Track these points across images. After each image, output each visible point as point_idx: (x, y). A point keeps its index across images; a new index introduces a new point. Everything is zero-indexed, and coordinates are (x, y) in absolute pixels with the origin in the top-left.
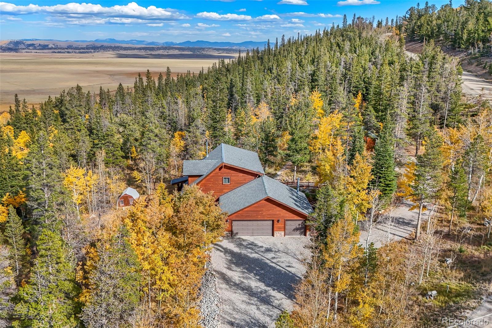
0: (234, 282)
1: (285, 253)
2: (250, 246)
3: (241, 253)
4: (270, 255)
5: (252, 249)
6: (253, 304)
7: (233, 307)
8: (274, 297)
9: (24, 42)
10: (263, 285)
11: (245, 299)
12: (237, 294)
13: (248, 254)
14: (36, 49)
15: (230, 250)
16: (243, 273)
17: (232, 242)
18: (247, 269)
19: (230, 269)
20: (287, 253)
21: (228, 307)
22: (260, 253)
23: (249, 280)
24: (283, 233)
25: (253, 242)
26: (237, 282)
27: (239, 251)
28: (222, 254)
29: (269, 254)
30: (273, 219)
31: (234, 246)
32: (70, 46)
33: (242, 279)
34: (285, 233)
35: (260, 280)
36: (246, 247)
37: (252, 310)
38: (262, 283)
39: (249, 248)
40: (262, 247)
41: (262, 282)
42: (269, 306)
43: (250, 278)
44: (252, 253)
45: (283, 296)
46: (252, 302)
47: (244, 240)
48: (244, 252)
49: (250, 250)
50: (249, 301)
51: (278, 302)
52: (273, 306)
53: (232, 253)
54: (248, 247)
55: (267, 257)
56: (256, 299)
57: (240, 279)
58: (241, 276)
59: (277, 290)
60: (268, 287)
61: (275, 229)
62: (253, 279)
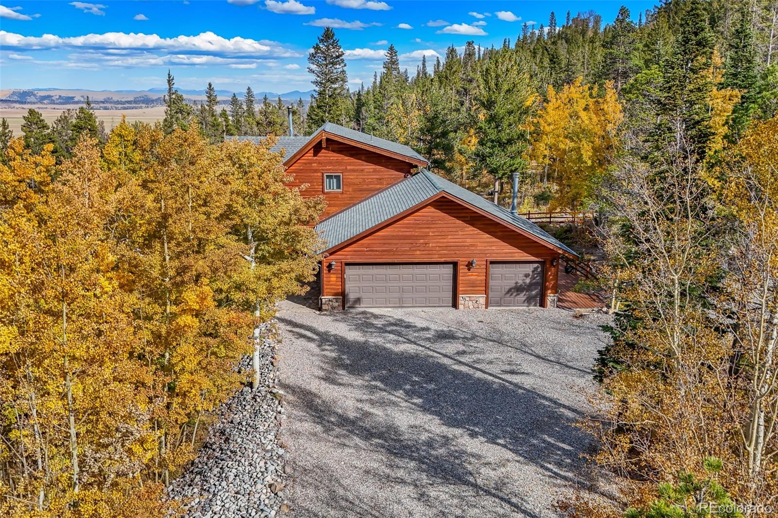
0: (340, 416)
1: (494, 341)
2: (395, 328)
3: (366, 342)
4: (451, 348)
5: (399, 334)
6: (403, 482)
7: (332, 492)
8: (478, 457)
9: (36, 92)
10: (437, 420)
11: (376, 465)
12: (347, 450)
13: (388, 345)
14: (54, 104)
15: (335, 336)
16: (372, 389)
17: (344, 320)
18: (383, 380)
19: (333, 382)
20: (500, 342)
21: (311, 492)
22: (422, 343)
23: (389, 410)
24: (482, 300)
25: (401, 320)
26: (352, 415)
27: (362, 339)
28: (312, 346)
29: (449, 345)
30: (455, 260)
31: (348, 328)
32: (108, 98)
33: (367, 407)
34: (487, 298)
35: (424, 409)
36: (382, 330)
37: (399, 502)
38: (430, 417)
39: (390, 332)
40: (427, 329)
41: (432, 413)
42: (464, 488)
43: (395, 404)
44: (397, 342)
45: (509, 455)
46: (401, 473)
47: (376, 317)
48: (375, 340)
49: (392, 336)
50: (387, 471)
51: (492, 474)
52: (475, 486)
53: (341, 343)
54: (389, 329)
55: (444, 352)
56: (412, 464)
57: (360, 405)
58: (365, 397)
59: (483, 435)
60: (454, 426)
61: (461, 288)
62: (404, 404)
